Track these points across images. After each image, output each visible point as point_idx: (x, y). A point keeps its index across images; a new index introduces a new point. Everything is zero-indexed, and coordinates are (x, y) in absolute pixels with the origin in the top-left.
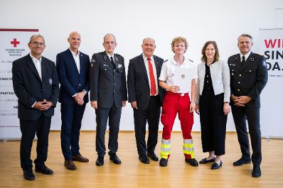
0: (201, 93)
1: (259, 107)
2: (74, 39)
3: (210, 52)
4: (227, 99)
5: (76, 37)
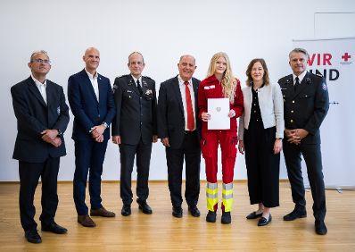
0: (247, 128)
1: (319, 143)
2: (92, 56)
3: (258, 72)
5: (94, 54)
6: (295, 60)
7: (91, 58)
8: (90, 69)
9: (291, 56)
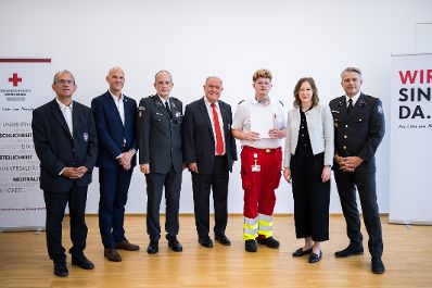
0: (293, 152)
1: (374, 172)
2: (116, 77)
4: (329, 160)
5: (119, 75)
6: (348, 80)
7: (115, 79)
8: (115, 91)
9: (343, 76)
